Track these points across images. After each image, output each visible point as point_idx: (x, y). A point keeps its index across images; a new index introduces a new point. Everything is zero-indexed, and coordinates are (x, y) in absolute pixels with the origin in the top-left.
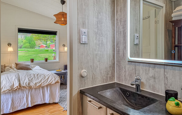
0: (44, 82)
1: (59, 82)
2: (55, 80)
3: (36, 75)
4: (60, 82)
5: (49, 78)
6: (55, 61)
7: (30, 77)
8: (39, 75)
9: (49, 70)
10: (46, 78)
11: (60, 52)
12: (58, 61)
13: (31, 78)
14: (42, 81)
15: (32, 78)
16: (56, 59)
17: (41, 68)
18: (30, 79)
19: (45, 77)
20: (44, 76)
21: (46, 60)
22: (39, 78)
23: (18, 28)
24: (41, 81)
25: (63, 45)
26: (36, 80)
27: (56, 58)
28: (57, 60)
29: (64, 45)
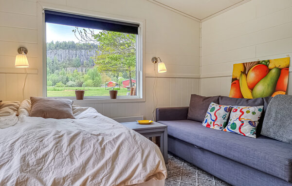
0: (95, 176)
1: (160, 173)
2: (145, 165)
3: (65, 141)
4: (165, 172)
5: (120, 156)
6: (134, 97)
7: (36, 151)
8: (79, 140)
9: (120, 121)
10: (108, 155)
11: (146, 77)
12: (141, 97)
13: (40, 155)
14: (89, 173)
15: (45, 156)
16: (135, 94)
17: (99, 114)
18: (32, 160)
19: (103, 150)
20: (101, 143)
21: (114, 94)
22: (77, 152)
23: (45, 11)
24: (83, 168)
25: (153, 59)
26: (61, 165)
27: (136, 91)
28: (140, 95)
29: (156, 58)
